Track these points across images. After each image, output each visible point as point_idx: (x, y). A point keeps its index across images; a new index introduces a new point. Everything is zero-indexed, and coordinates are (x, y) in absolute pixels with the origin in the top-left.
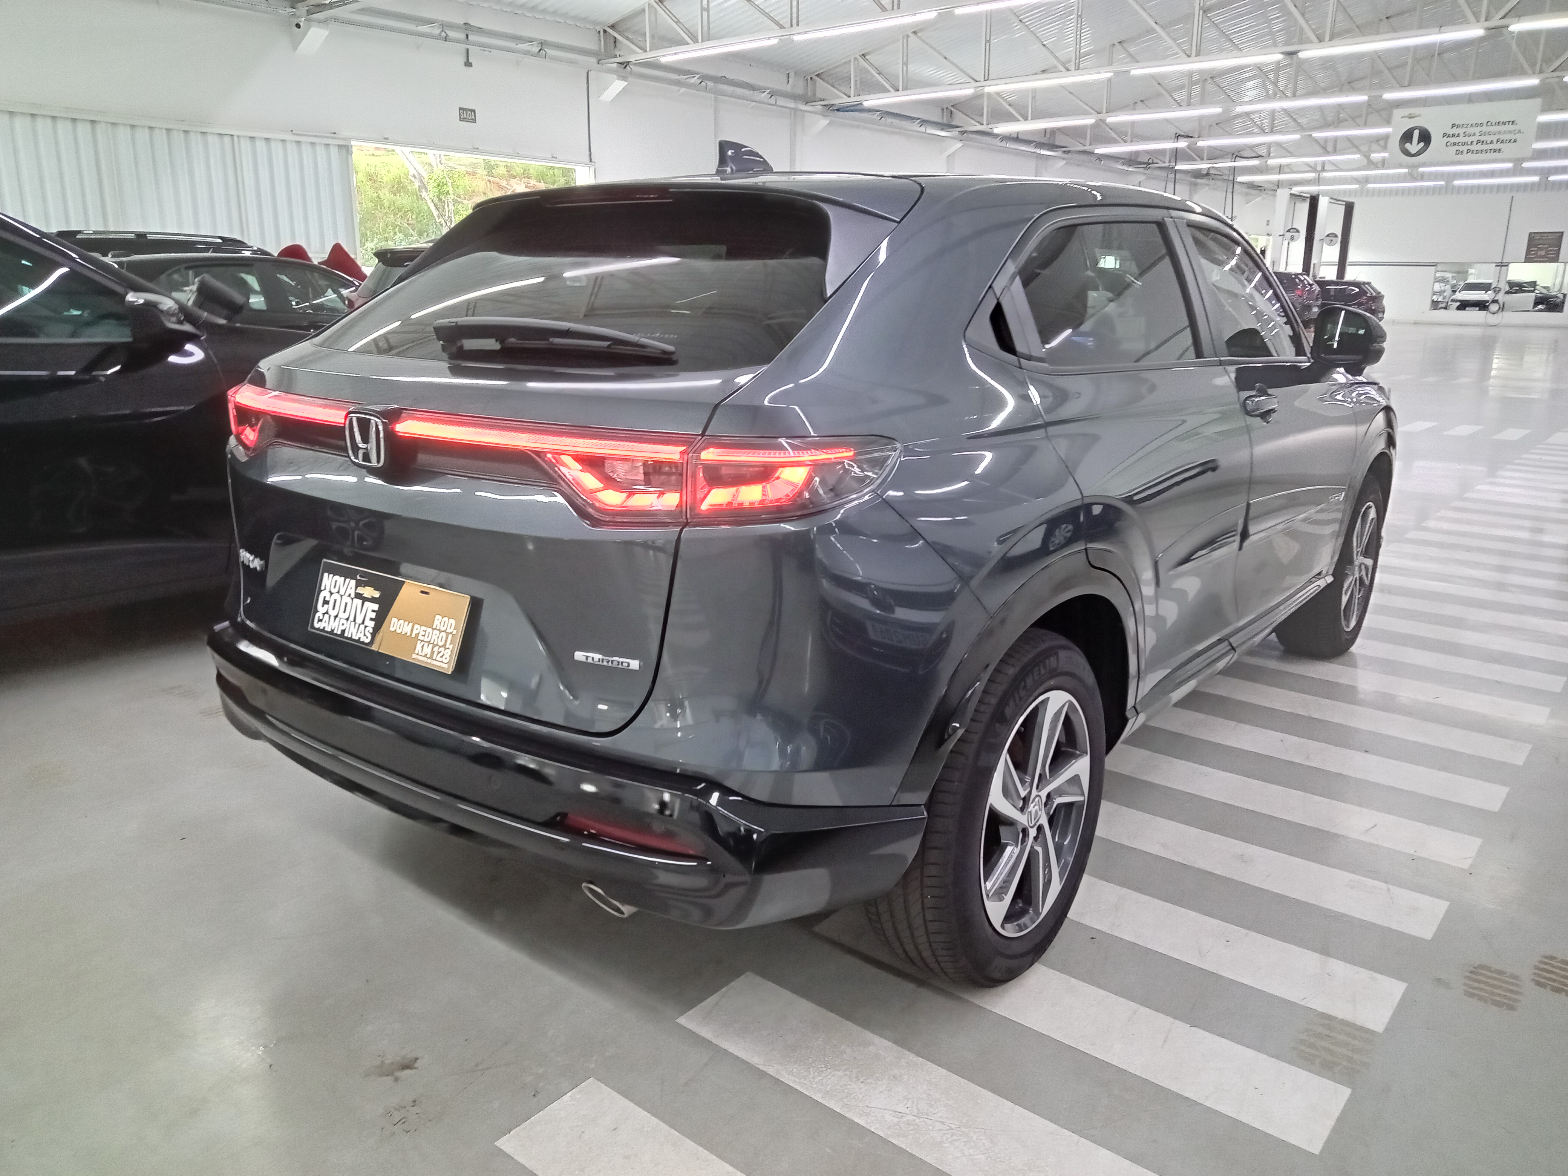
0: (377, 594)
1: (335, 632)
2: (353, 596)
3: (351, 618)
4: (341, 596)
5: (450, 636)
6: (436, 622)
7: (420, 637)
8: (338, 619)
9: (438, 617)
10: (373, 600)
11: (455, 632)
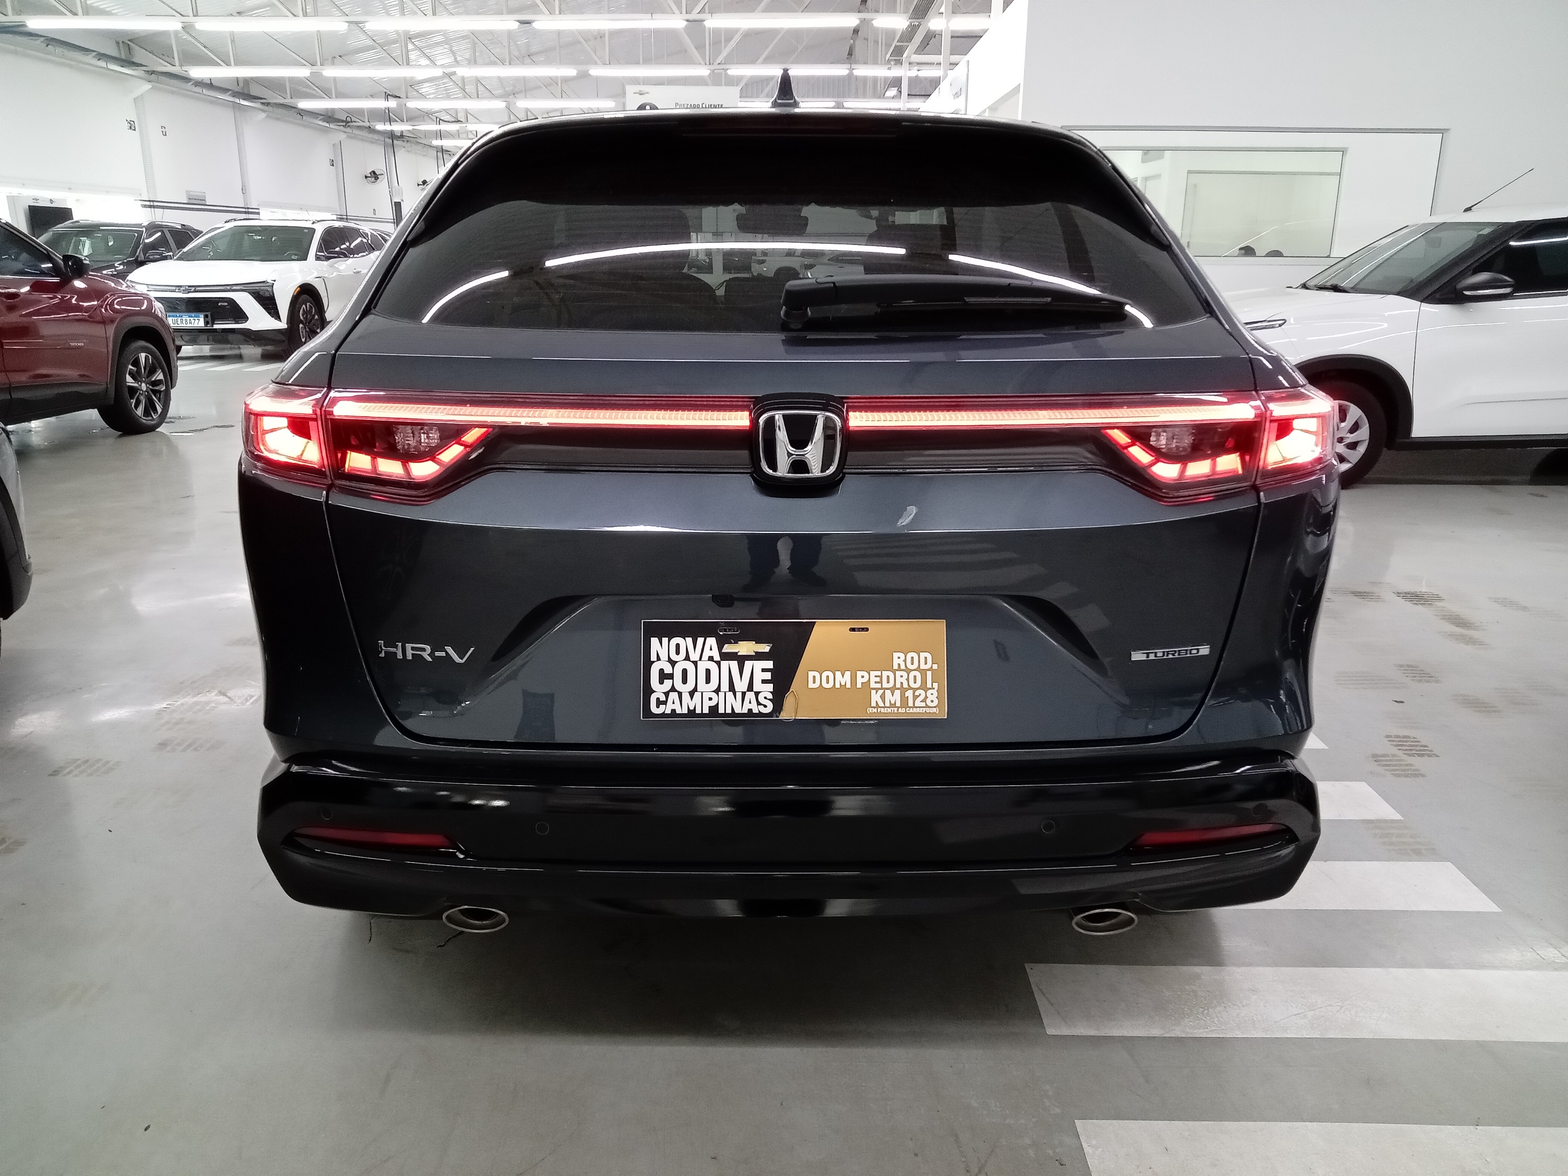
0: (765, 648)
1: (698, 711)
2: (717, 658)
3: (725, 686)
4: (695, 663)
5: (929, 674)
6: (896, 662)
7: (873, 685)
8: (697, 695)
9: (896, 655)
10: (759, 656)
11: (935, 667)
